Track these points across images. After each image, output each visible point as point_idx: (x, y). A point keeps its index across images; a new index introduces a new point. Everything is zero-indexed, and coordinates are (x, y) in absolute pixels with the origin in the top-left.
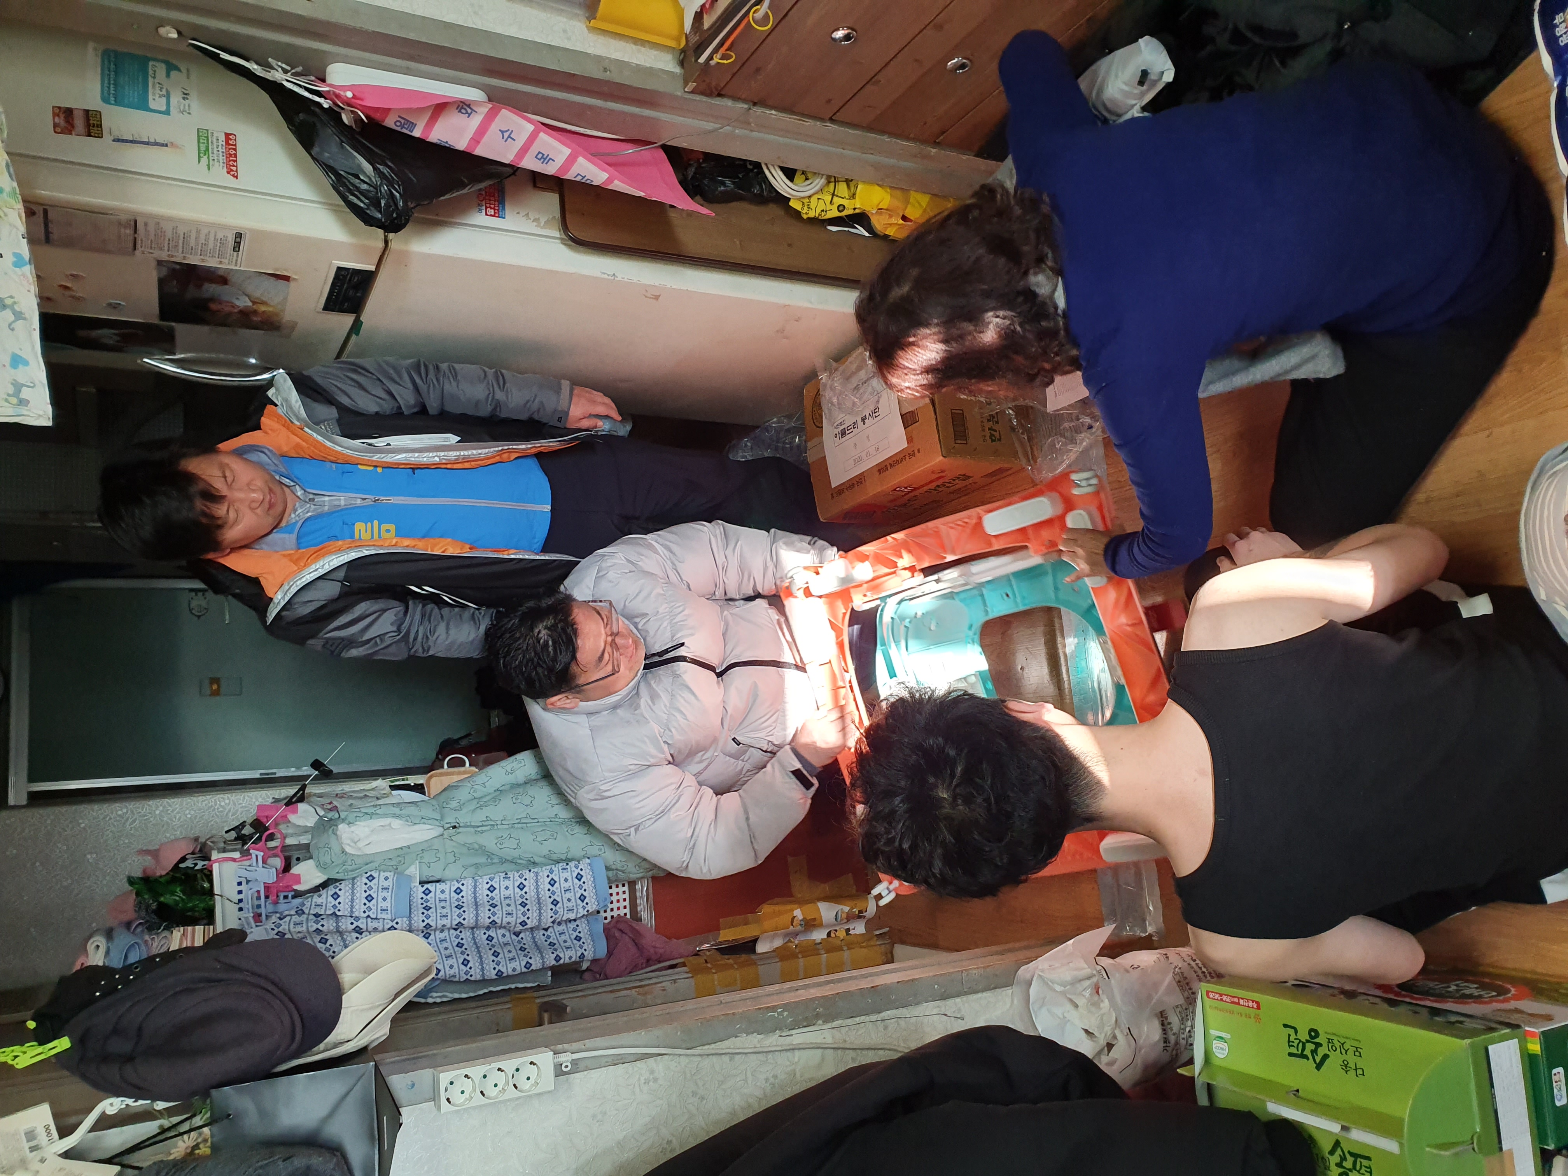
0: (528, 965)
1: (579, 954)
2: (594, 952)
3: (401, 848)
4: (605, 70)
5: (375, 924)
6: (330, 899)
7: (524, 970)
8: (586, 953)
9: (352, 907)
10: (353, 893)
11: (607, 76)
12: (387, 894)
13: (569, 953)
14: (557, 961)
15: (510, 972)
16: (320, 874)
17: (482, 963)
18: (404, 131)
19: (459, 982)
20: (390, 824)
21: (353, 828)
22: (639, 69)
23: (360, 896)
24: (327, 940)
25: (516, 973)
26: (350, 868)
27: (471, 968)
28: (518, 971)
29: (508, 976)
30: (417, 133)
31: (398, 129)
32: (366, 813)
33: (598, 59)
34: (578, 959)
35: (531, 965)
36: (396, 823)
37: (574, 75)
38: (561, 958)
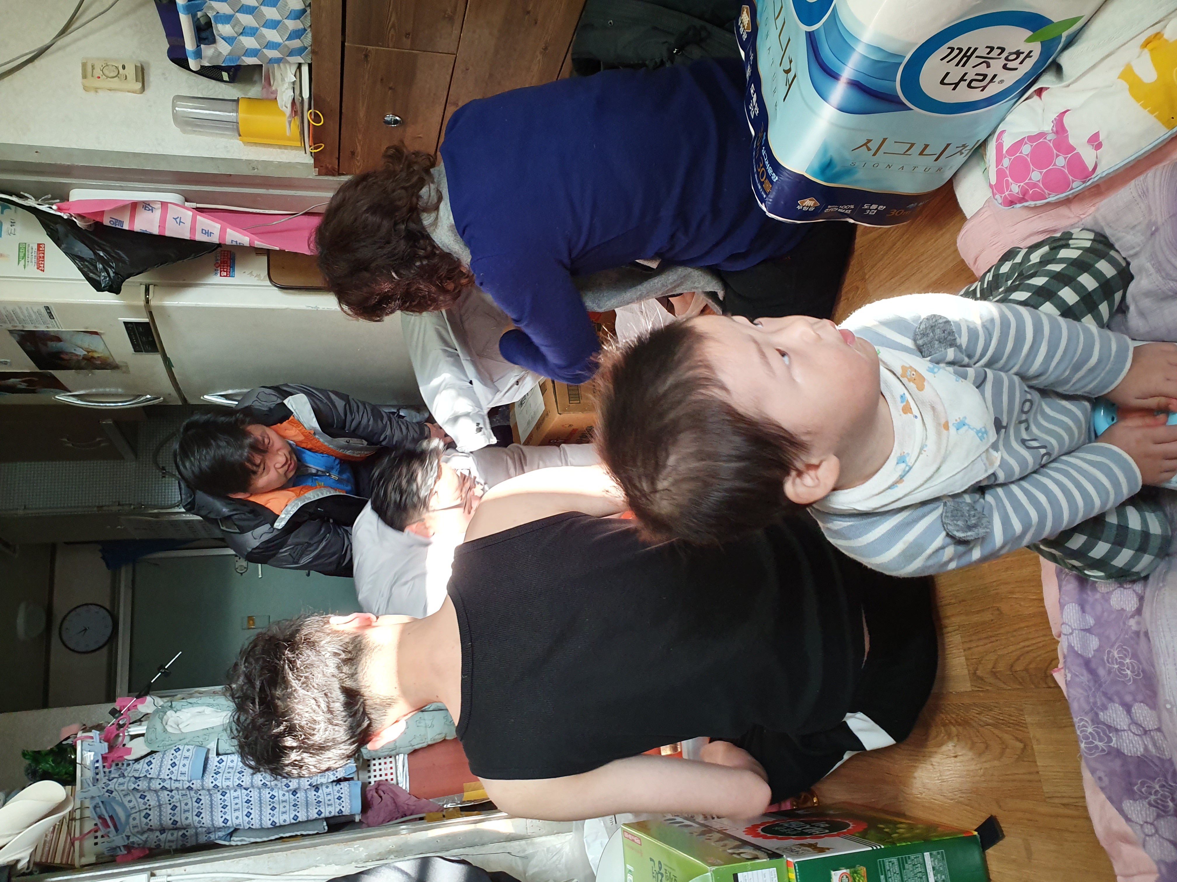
0: (296, 817)
1: (337, 810)
2: (351, 809)
3: (207, 729)
4: (254, 169)
5: (177, 785)
6: (146, 765)
7: (293, 821)
8: (343, 809)
9: (160, 771)
10: (162, 761)
11: (255, 172)
12: (186, 762)
13: (330, 809)
14: (319, 815)
15: (282, 823)
16: (146, 748)
17: (261, 815)
18: (117, 226)
19: (244, 829)
20: (204, 711)
21: (178, 713)
22: (280, 165)
23: (167, 763)
24: (145, 796)
25: (286, 823)
26: (167, 743)
27: (252, 819)
28: (288, 822)
29: (281, 826)
30: (126, 227)
31: (114, 226)
32: (190, 703)
33: (249, 162)
34: (337, 814)
35: (298, 817)
36: (208, 710)
37: (230, 175)
38: (322, 813)
